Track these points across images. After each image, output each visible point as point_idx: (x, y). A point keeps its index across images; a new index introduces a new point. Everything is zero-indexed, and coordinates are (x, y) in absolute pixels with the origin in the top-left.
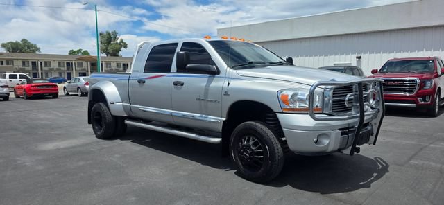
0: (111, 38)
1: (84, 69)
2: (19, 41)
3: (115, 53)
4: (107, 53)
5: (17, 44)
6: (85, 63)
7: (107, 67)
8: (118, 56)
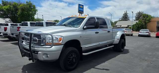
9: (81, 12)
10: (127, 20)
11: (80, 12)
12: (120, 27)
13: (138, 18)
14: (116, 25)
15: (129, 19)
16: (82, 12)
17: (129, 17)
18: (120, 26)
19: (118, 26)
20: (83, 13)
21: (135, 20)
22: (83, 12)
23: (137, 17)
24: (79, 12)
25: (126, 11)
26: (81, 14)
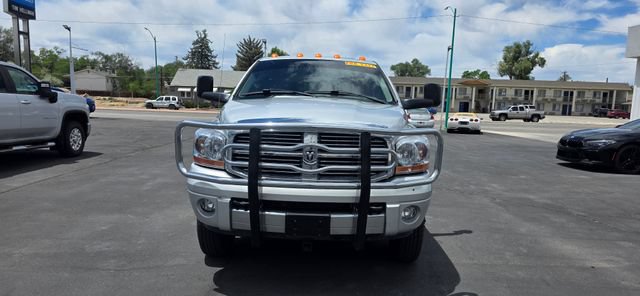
0: (520, 52)
1: (466, 98)
2: (410, 62)
3: (524, 75)
4: (511, 74)
5: (407, 65)
6: (469, 89)
7: (500, 94)
8: (528, 78)
9: (22, 10)
10: (208, 68)
11: (16, 8)
12: (188, 93)
13: (246, 60)
14: (172, 84)
15: (215, 63)
16: (29, 12)
17: (214, 53)
18: (189, 90)
19: (180, 90)
20: (34, 18)
21: (235, 70)
22: (33, 10)
23: (243, 59)
24: (10, 10)
25: (204, 31)
26: (21, 21)
